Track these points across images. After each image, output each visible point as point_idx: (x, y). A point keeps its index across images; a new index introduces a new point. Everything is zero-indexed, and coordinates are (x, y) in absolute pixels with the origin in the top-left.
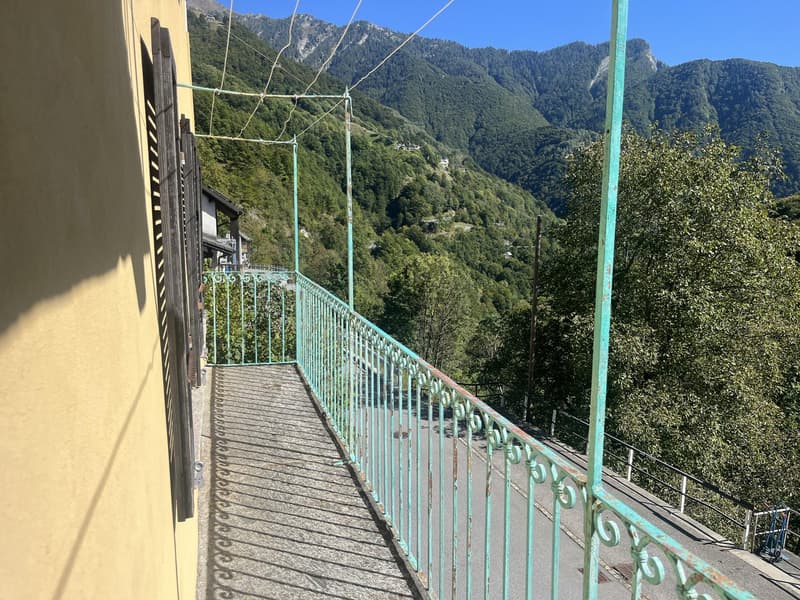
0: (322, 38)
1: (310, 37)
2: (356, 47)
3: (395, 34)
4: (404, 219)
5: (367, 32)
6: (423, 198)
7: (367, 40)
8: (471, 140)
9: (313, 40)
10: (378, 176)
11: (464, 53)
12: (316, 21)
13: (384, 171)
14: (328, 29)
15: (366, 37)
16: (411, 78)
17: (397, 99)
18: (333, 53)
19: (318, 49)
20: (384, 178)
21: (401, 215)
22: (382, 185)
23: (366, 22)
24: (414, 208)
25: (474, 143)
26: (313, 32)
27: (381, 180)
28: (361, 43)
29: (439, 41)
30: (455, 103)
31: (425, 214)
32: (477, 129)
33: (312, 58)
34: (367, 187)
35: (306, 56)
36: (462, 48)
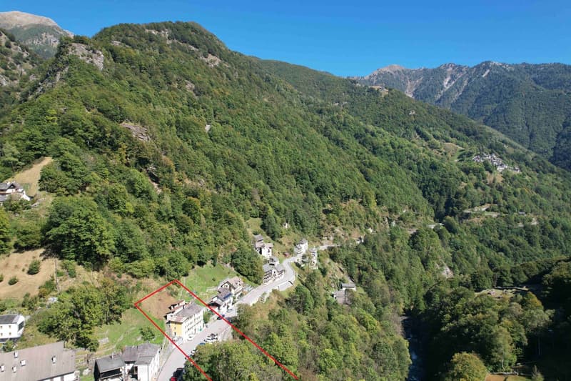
0: (459, 76)
1: (452, 76)
2: (480, 79)
3: (509, 65)
4: (452, 210)
5: (489, 68)
6: (465, 199)
7: (489, 73)
8: (559, 135)
9: (453, 77)
10: (443, 185)
11: (566, 69)
12: (456, 66)
13: (447, 182)
14: (464, 69)
15: (488, 71)
16: (516, 96)
17: (504, 111)
18: (465, 85)
19: (456, 83)
20: (446, 186)
21: (451, 208)
22: (444, 190)
23: (489, 62)
24: (459, 204)
25: (560, 137)
26: (454, 73)
27: (444, 187)
28: (484, 76)
29: (544, 65)
30: (548, 110)
31: (465, 208)
32: (564, 126)
33: (451, 89)
34: (436, 191)
35: (448, 88)
36: (565, 66)
